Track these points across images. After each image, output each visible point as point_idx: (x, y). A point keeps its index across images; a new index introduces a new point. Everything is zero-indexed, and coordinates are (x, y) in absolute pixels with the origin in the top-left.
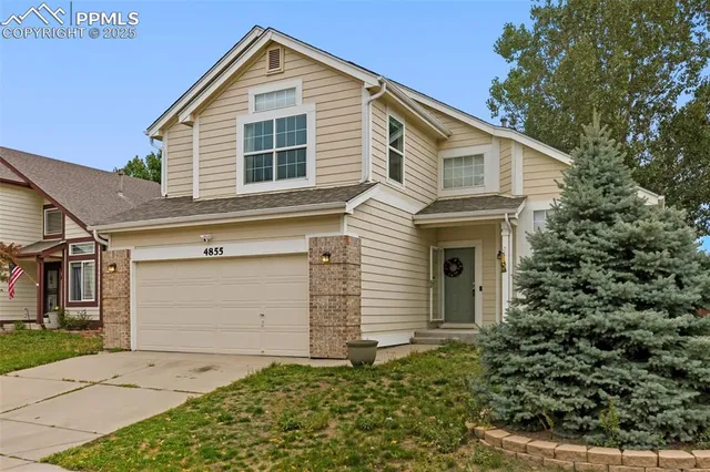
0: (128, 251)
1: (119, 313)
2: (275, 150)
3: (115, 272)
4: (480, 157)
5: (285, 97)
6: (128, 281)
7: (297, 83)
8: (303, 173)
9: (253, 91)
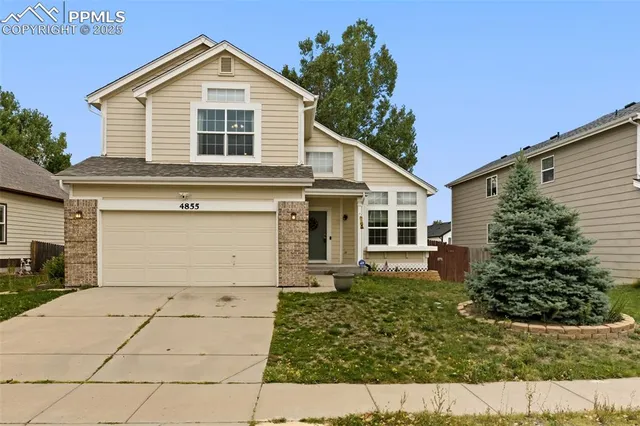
0: (96, 201)
1: (86, 255)
2: (226, 132)
3: (81, 218)
4: (331, 153)
5: (235, 95)
6: (95, 227)
7: (246, 86)
8: (250, 152)
9: (206, 86)
